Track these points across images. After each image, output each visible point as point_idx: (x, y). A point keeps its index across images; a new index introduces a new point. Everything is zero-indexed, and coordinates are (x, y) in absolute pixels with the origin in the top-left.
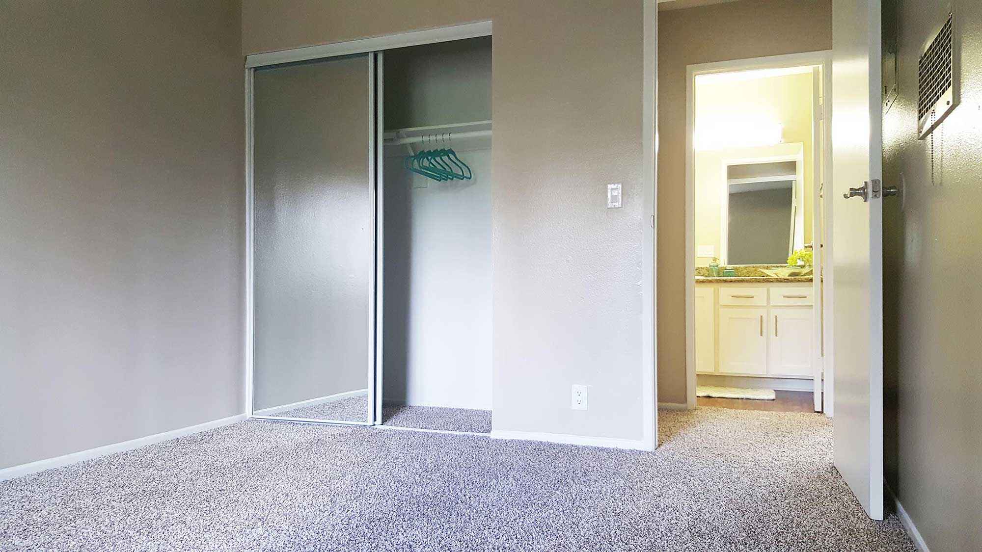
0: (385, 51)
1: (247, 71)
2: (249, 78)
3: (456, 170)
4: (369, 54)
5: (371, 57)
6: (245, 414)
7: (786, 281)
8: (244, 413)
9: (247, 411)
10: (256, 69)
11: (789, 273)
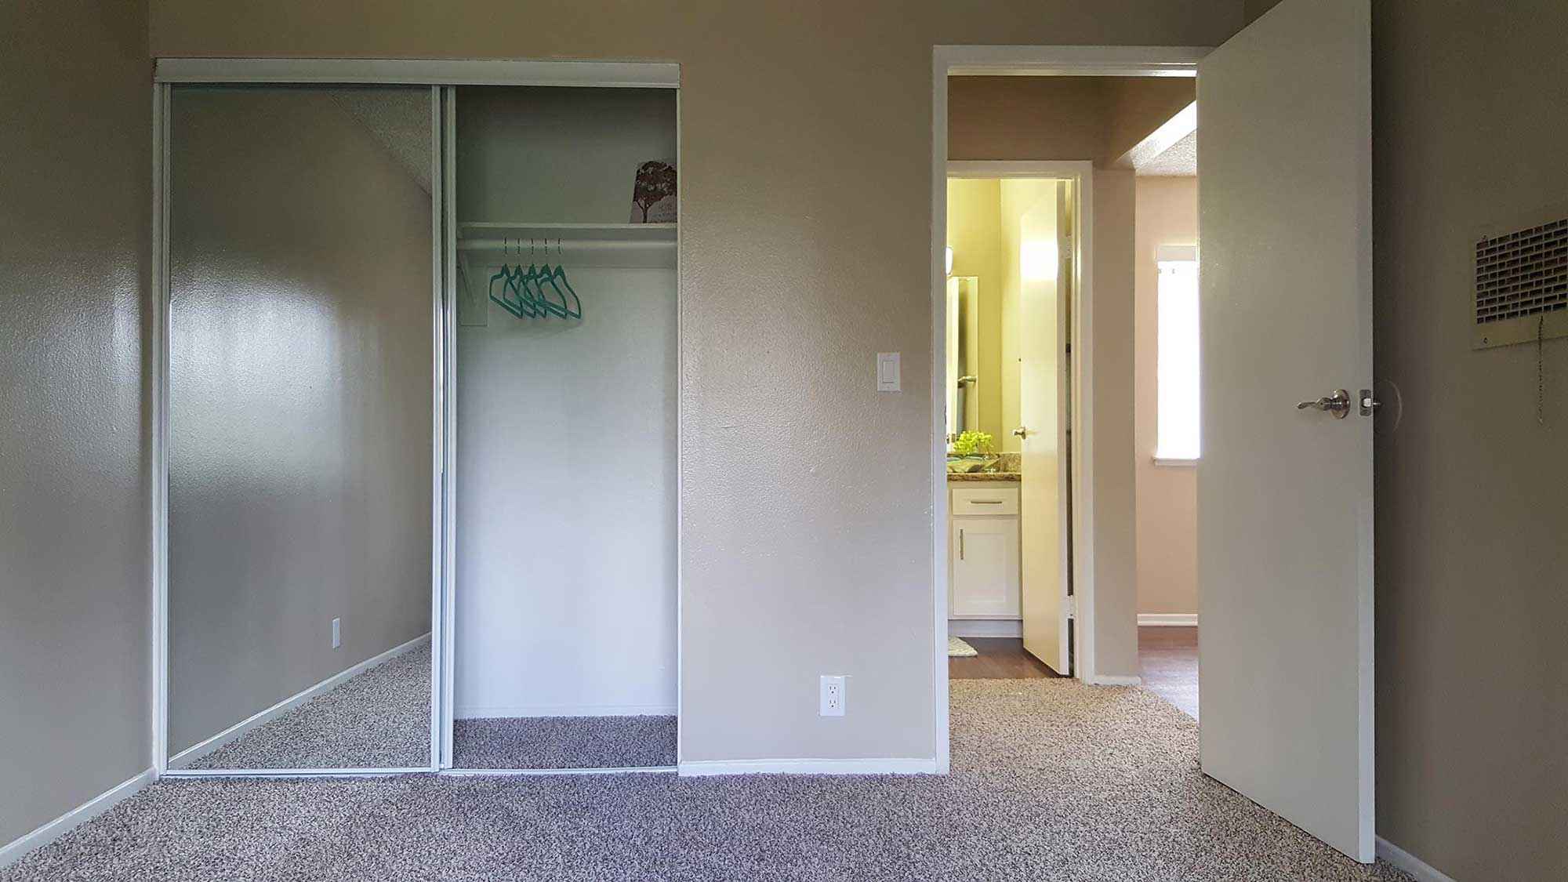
0: (458, 87)
1: (156, 87)
2: (160, 103)
3: (553, 298)
4: (433, 87)
5: (436, 94)
6: (152, 769)
7: (964, 479)
8: (150, 767)
9: (155, 762)
10: (174, 85)
11: (970, 467)
